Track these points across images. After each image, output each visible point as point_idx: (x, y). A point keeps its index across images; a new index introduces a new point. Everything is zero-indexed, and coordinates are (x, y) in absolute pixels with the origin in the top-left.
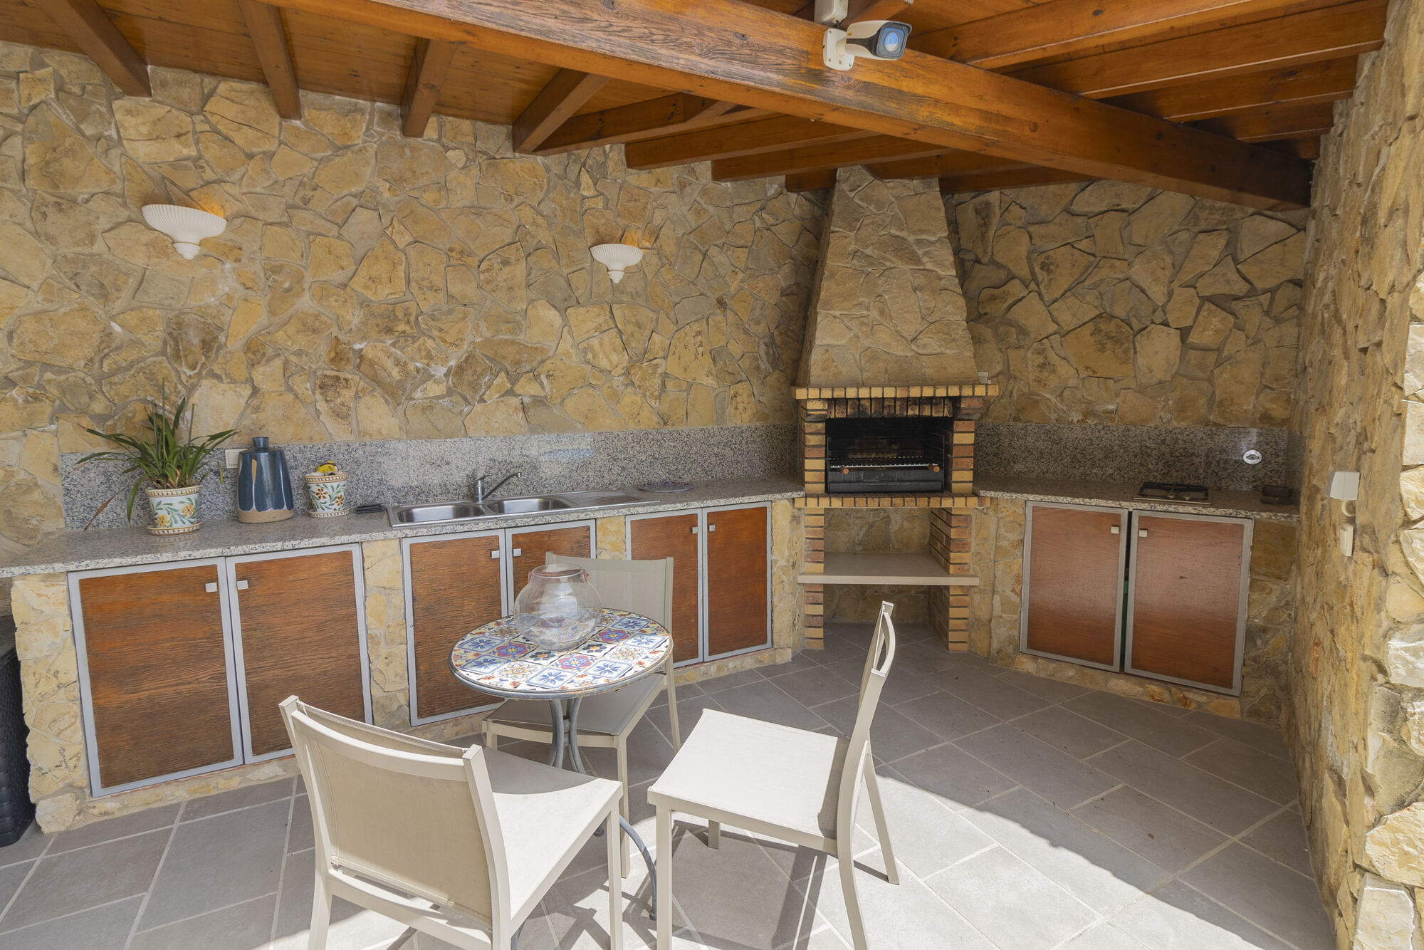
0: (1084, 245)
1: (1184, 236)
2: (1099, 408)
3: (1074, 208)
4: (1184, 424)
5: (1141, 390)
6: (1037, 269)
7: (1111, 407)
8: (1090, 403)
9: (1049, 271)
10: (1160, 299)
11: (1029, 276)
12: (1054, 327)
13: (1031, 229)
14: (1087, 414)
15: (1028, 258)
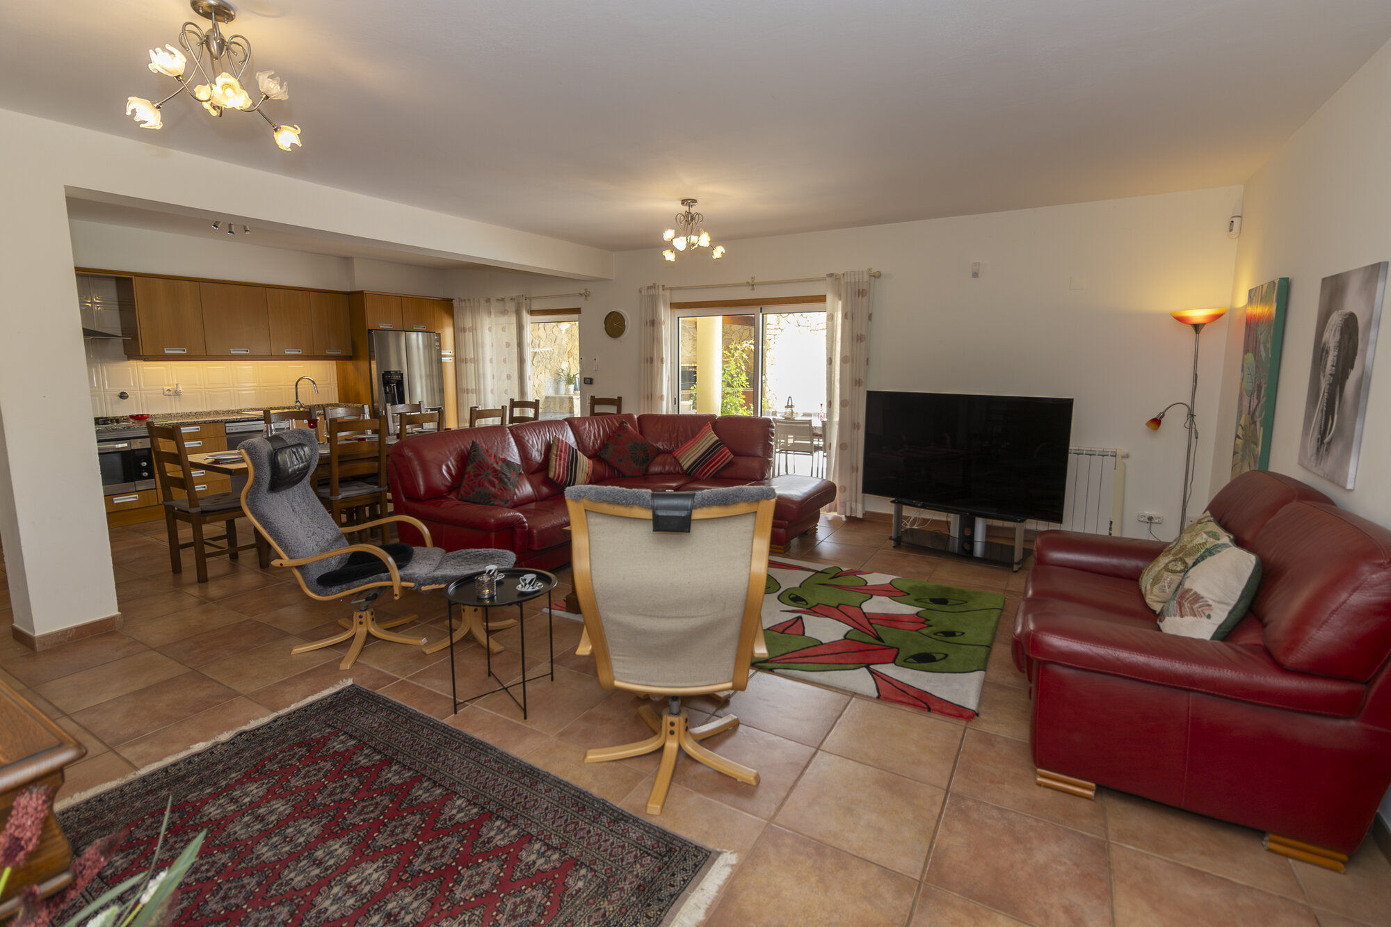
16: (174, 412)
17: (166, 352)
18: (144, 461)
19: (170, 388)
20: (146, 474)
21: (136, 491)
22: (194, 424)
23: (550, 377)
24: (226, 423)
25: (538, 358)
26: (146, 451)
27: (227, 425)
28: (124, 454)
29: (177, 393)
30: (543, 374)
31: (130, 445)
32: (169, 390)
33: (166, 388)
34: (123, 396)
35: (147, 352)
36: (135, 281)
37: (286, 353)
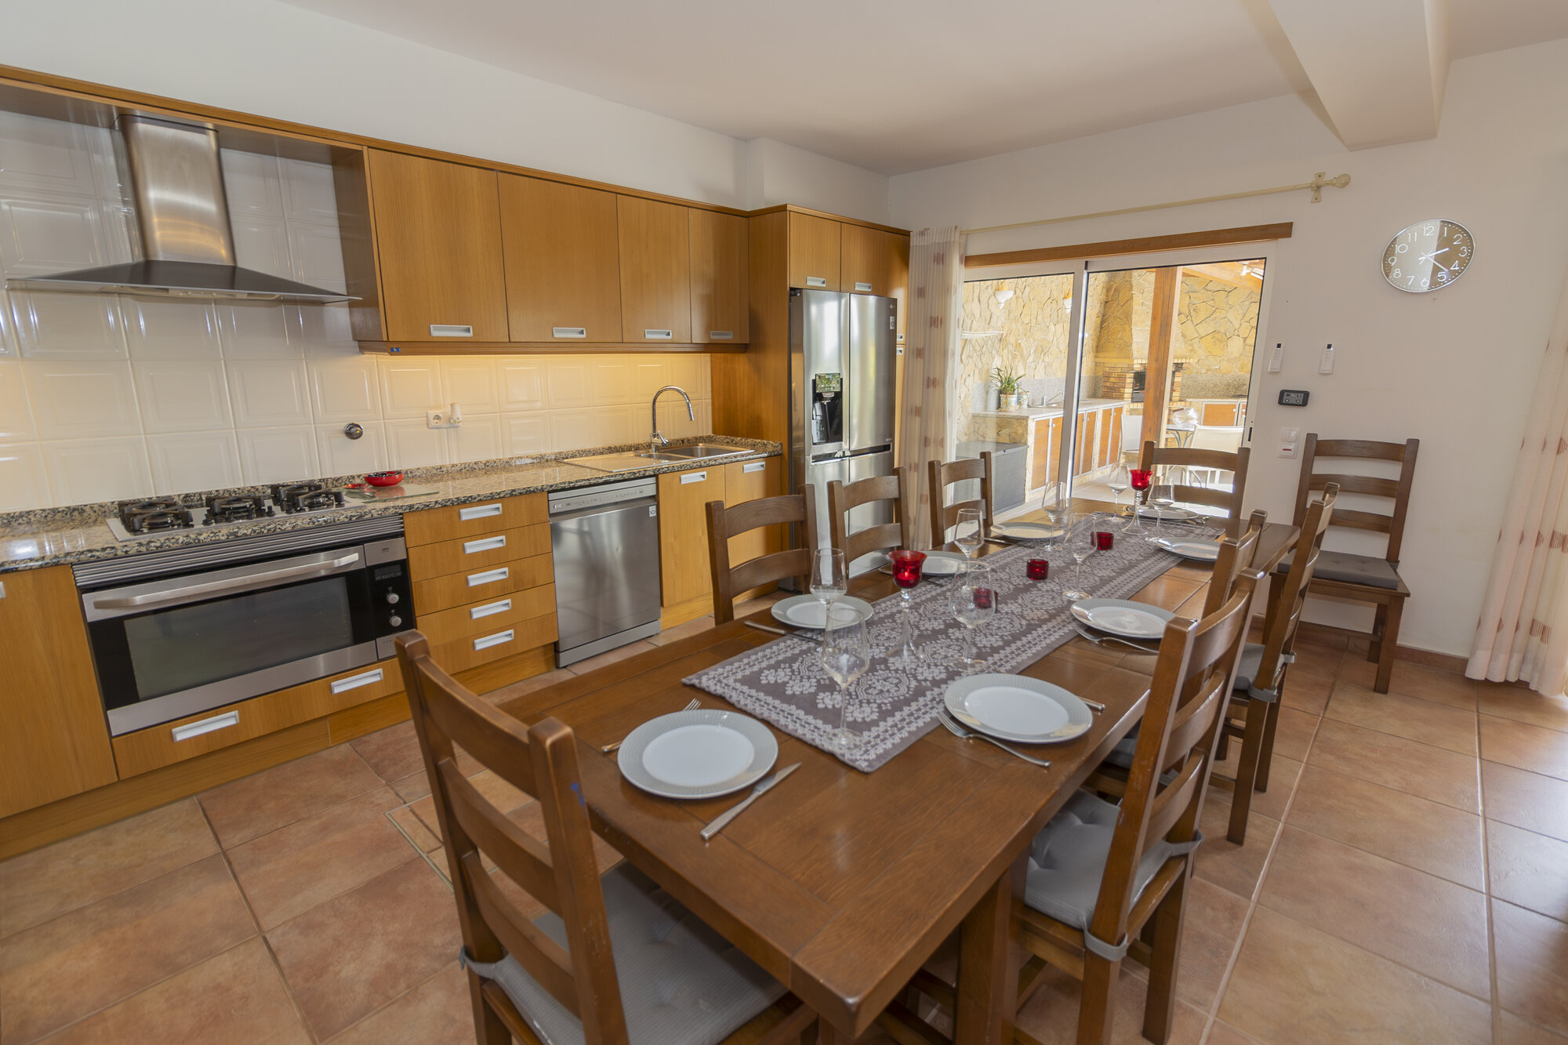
0: (1211, 303)
1: (1247, 303)
2: (1213, 368)
3: (1208, 287)
4: (1242, 373)
5: (1228, 361)
6: (1192, 311)
7: (1218, 367)
8: (1209, 366)
9: (1196, 312)
10: (1237, 326)
11: (1188, 314)
12: (1196, 335)
13: (1190, 294)
14: (1208, 370)
15: (1188, 306)
16: (447, 462)
17: (435, 333)
18: (394, 591)
19: (438, 412)
20: (396, 621)
21: (379, 660)
22: (491, 499)
23: (980, 382)
24: (549, 492)
25: (968, 348)
26: (398, 567)
27: (552, 496)
28: (352, 578)
29: (452, 423)
30: (972, 377)
31: (363, 556)
32: (437, 417)
33: (432, 413)
34: (353, 432)
35: (398, 334)
36: (370, 158)
37: (648, 336)
